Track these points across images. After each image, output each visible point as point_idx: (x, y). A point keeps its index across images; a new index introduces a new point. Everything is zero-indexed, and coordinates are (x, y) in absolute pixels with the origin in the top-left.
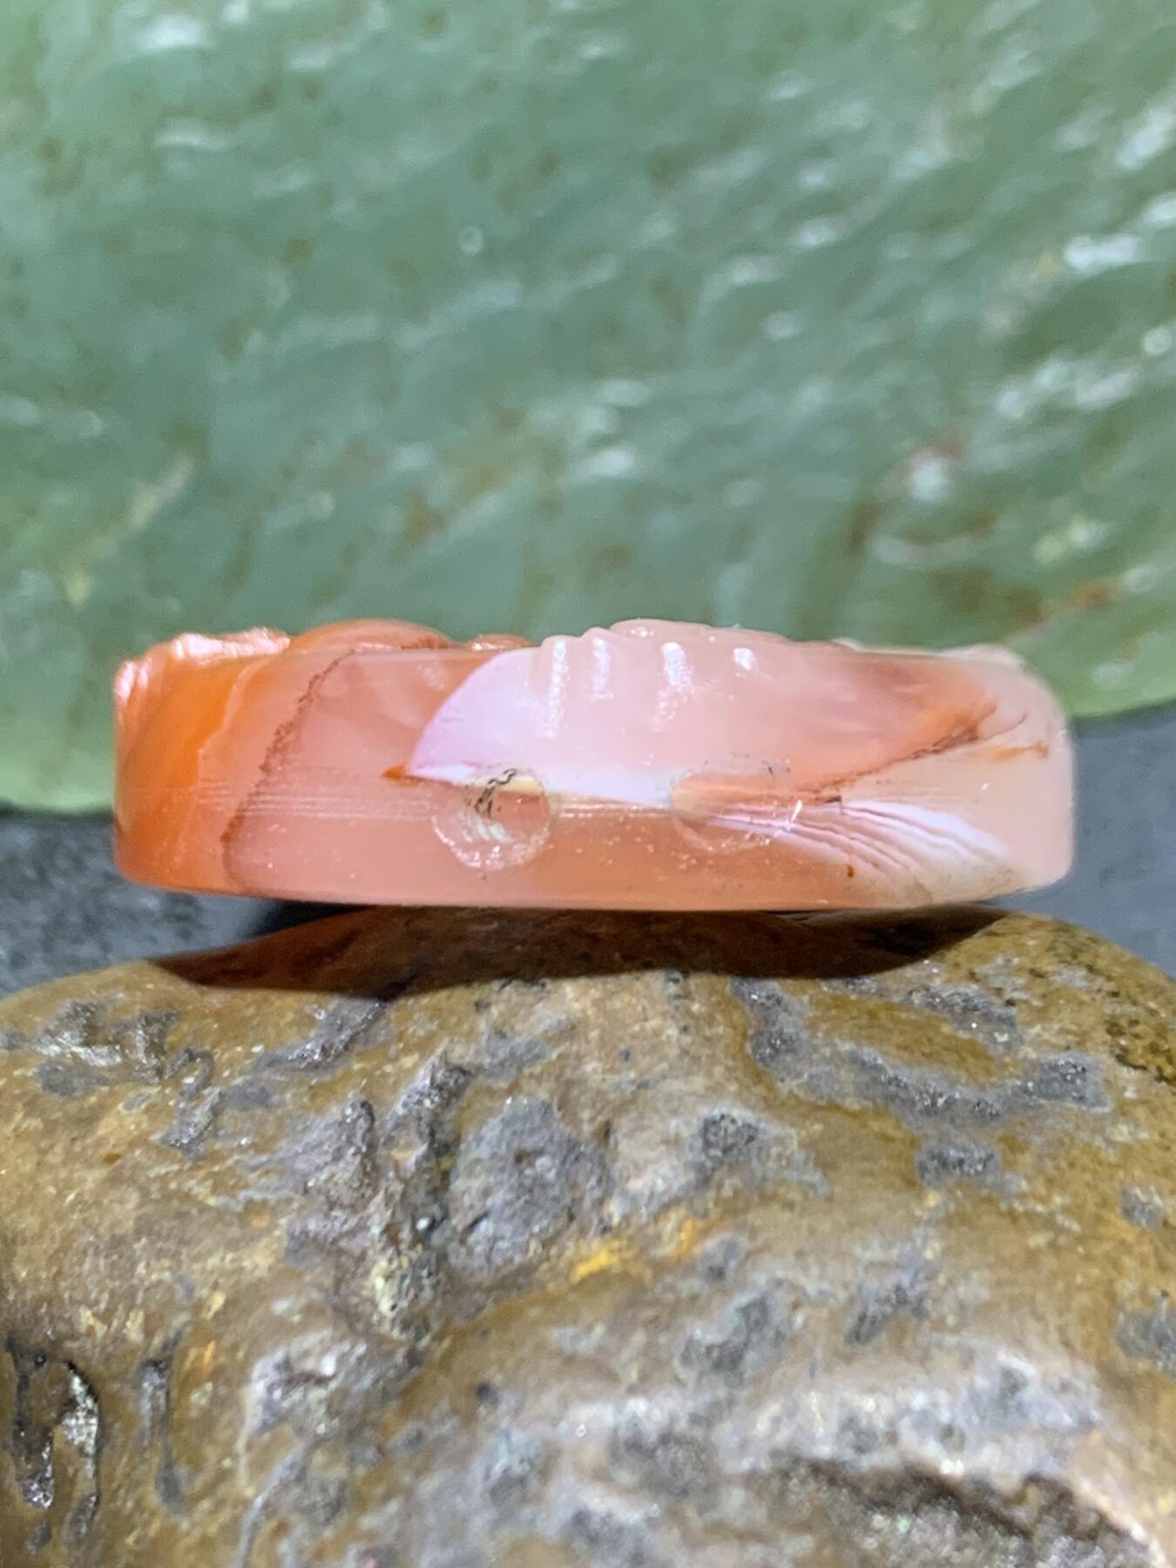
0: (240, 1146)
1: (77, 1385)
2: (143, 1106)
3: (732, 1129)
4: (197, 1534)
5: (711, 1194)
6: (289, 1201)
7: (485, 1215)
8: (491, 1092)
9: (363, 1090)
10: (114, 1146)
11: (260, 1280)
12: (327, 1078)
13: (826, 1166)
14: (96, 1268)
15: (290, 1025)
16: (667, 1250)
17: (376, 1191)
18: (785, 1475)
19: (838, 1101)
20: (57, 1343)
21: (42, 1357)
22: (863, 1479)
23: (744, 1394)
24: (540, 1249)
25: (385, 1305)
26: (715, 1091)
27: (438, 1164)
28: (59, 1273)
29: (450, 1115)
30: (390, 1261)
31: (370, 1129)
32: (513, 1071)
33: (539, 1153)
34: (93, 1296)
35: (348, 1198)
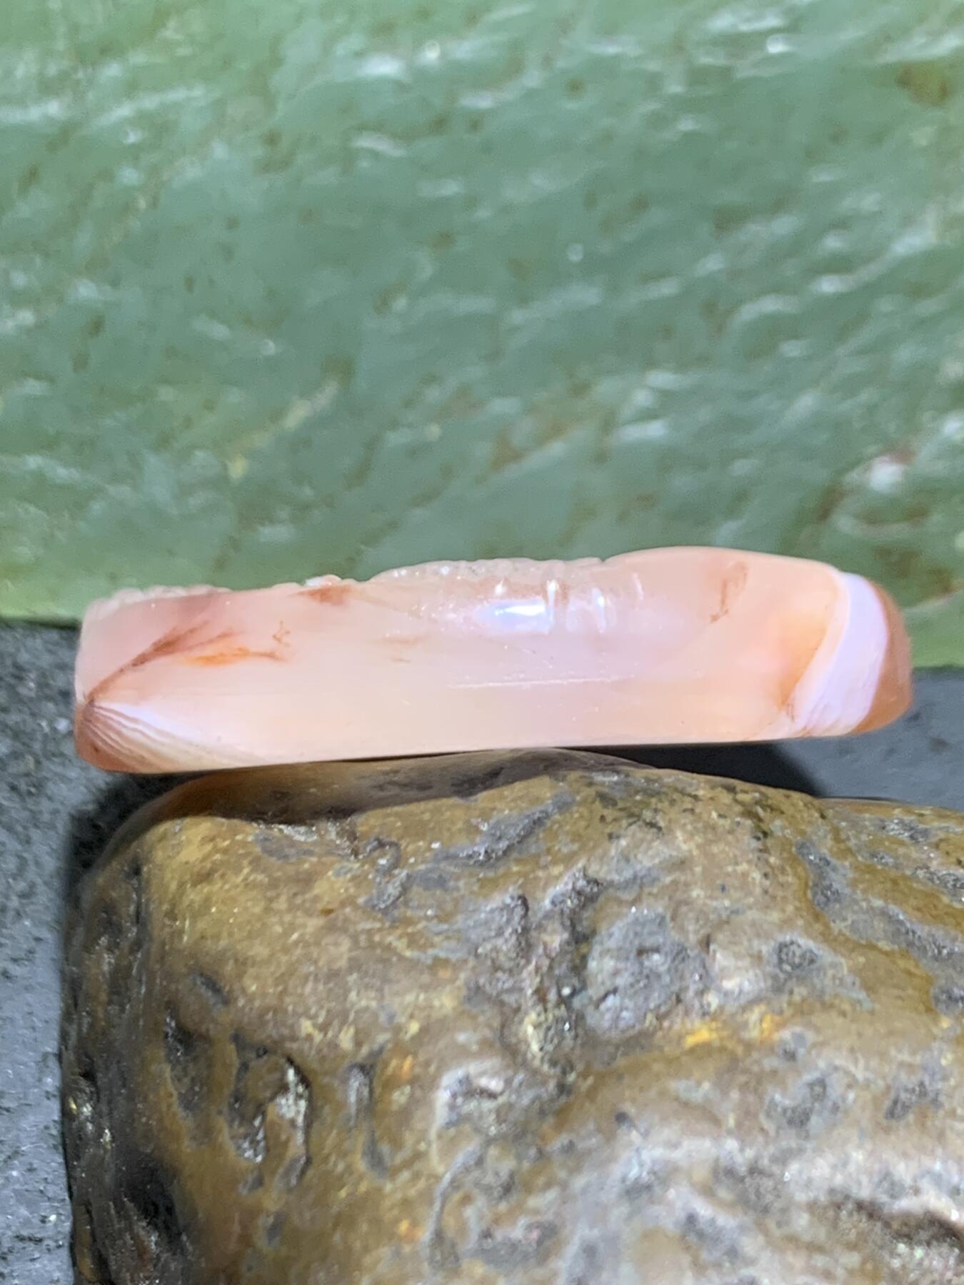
0: (426, 915)
1: (291, 1075)
2: (349, 876)
3: (798, 952)
4: (399, 1196)
5: (785, 998)
6: (465, 961)
7: (615, 991)
8: (620, 902)
9: (520, 887)
10: (328, 903)
11: (446, 1017)
12: (491, 874)
13: (869, 988)
14: (314, 991)
15: (460, 831)
16: (753, 1034)
17: (528, 962)
18: (838, 1207)
19: (874, 942)
20: (278, 1043)
21: (263, 1051)
22: (892, 1217)
23: (809, 1146)
24: (655, 1021)
25: (535, 1047)
26: (786, 923)
27: (577, 949)
28: (284, 992)
29: (587, 914)
30: (539, 1015)
31: (525, 916)
32: (636, 888)
33: (657, 950)
34: (313, 1011)
35: (507, 965)
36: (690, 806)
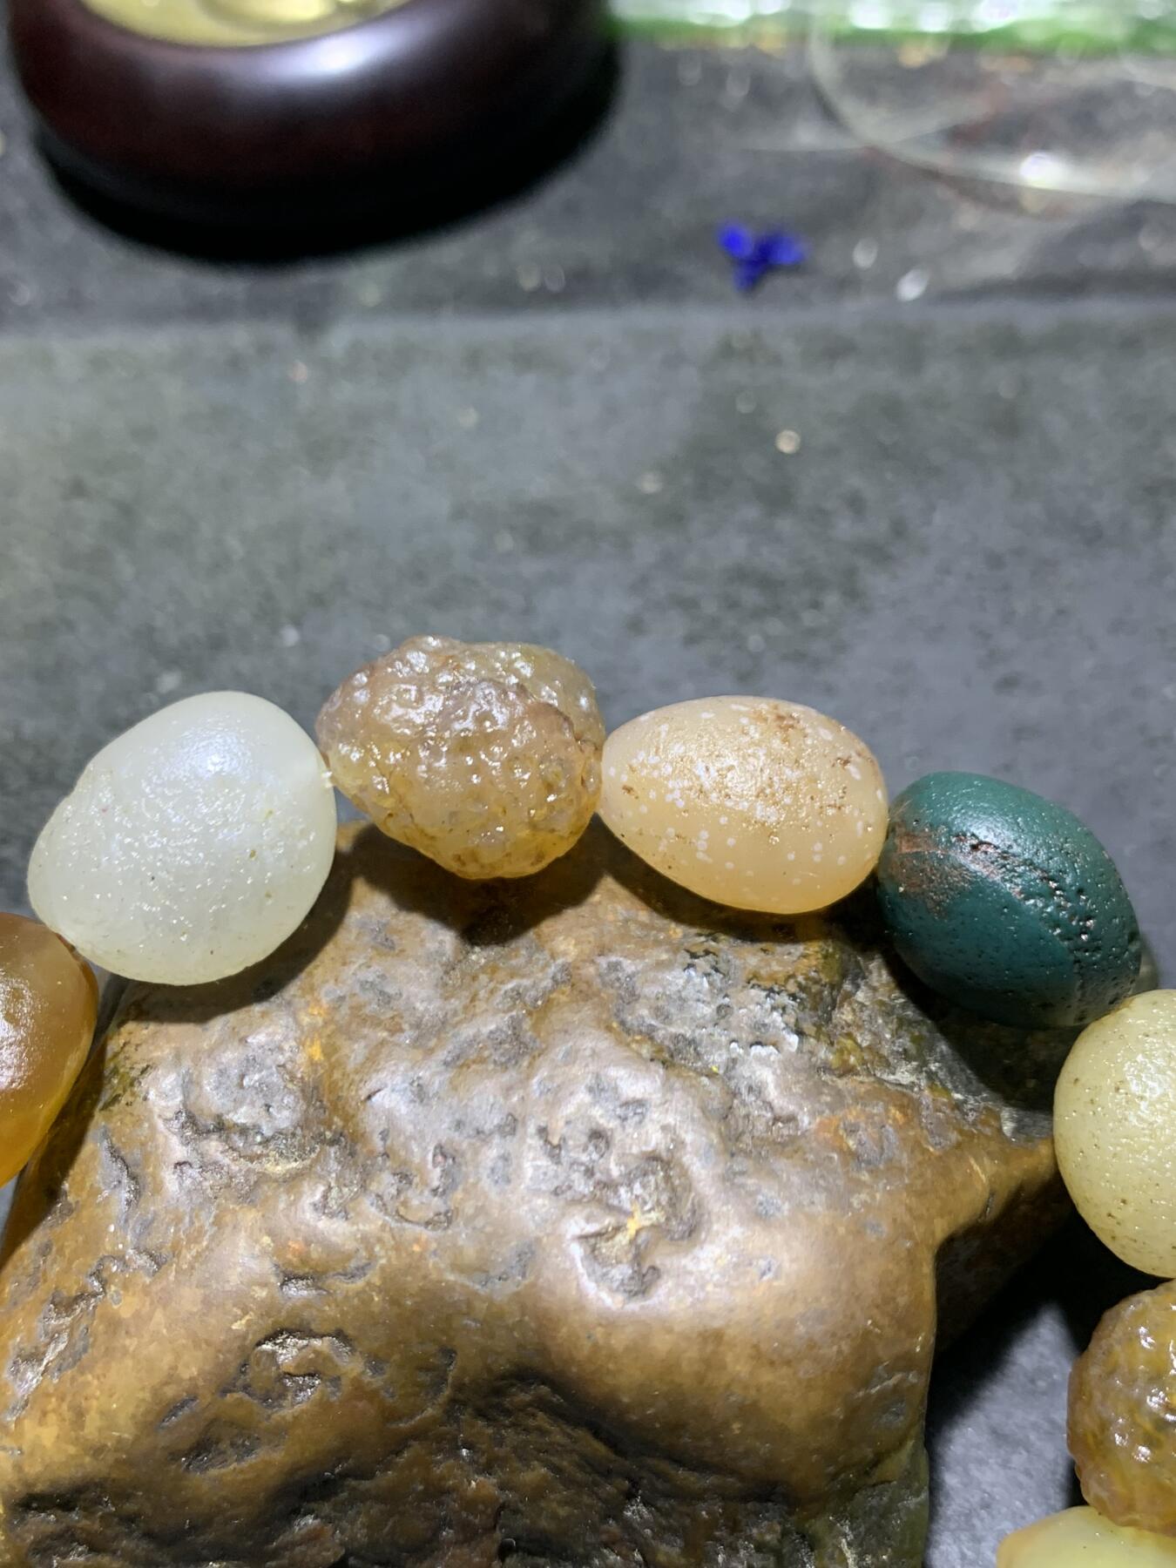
0: (173, 1233)
1: (268, 1347)
2: (122, 1292)
4: (392, 1254)
6: (219, 1205)
7: (268, 1106)
8: (199, 1098)
9: (167, 1167)
11: (262, 1218)
12: (151, 1186)
15: (104, 1211)
16: (320, 1021)
17: (227, 1166)
18: (446, 984)
20: (243, 1352)
21: (243, 1367)
23: (405, 995)
24: (296, 1082)
25: (294, 1165)
27: (229, 1128)
28: (207, 1342)
29: (201, 1121)
30: (269, 1161)
31: (190, 1165)
32: (190, 1086)
33: (242, 1077)
34: (230, 1318)
35: (225, 1180)
36: (133, 1049)
